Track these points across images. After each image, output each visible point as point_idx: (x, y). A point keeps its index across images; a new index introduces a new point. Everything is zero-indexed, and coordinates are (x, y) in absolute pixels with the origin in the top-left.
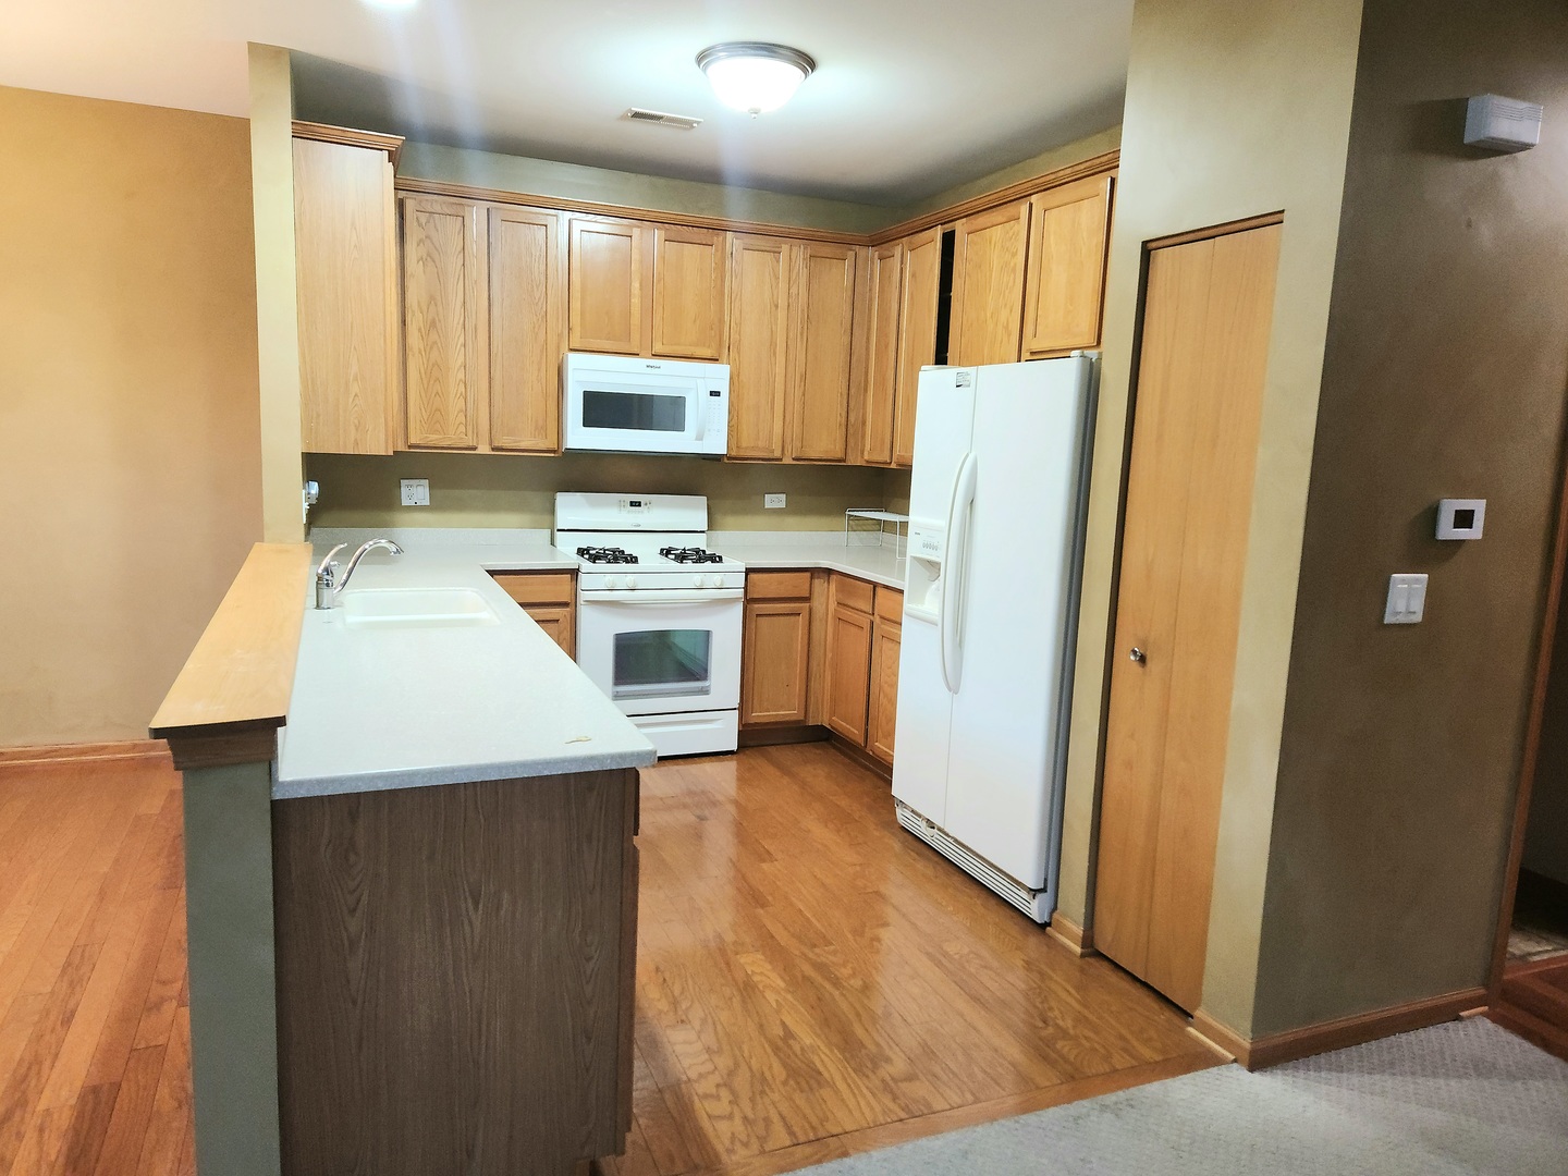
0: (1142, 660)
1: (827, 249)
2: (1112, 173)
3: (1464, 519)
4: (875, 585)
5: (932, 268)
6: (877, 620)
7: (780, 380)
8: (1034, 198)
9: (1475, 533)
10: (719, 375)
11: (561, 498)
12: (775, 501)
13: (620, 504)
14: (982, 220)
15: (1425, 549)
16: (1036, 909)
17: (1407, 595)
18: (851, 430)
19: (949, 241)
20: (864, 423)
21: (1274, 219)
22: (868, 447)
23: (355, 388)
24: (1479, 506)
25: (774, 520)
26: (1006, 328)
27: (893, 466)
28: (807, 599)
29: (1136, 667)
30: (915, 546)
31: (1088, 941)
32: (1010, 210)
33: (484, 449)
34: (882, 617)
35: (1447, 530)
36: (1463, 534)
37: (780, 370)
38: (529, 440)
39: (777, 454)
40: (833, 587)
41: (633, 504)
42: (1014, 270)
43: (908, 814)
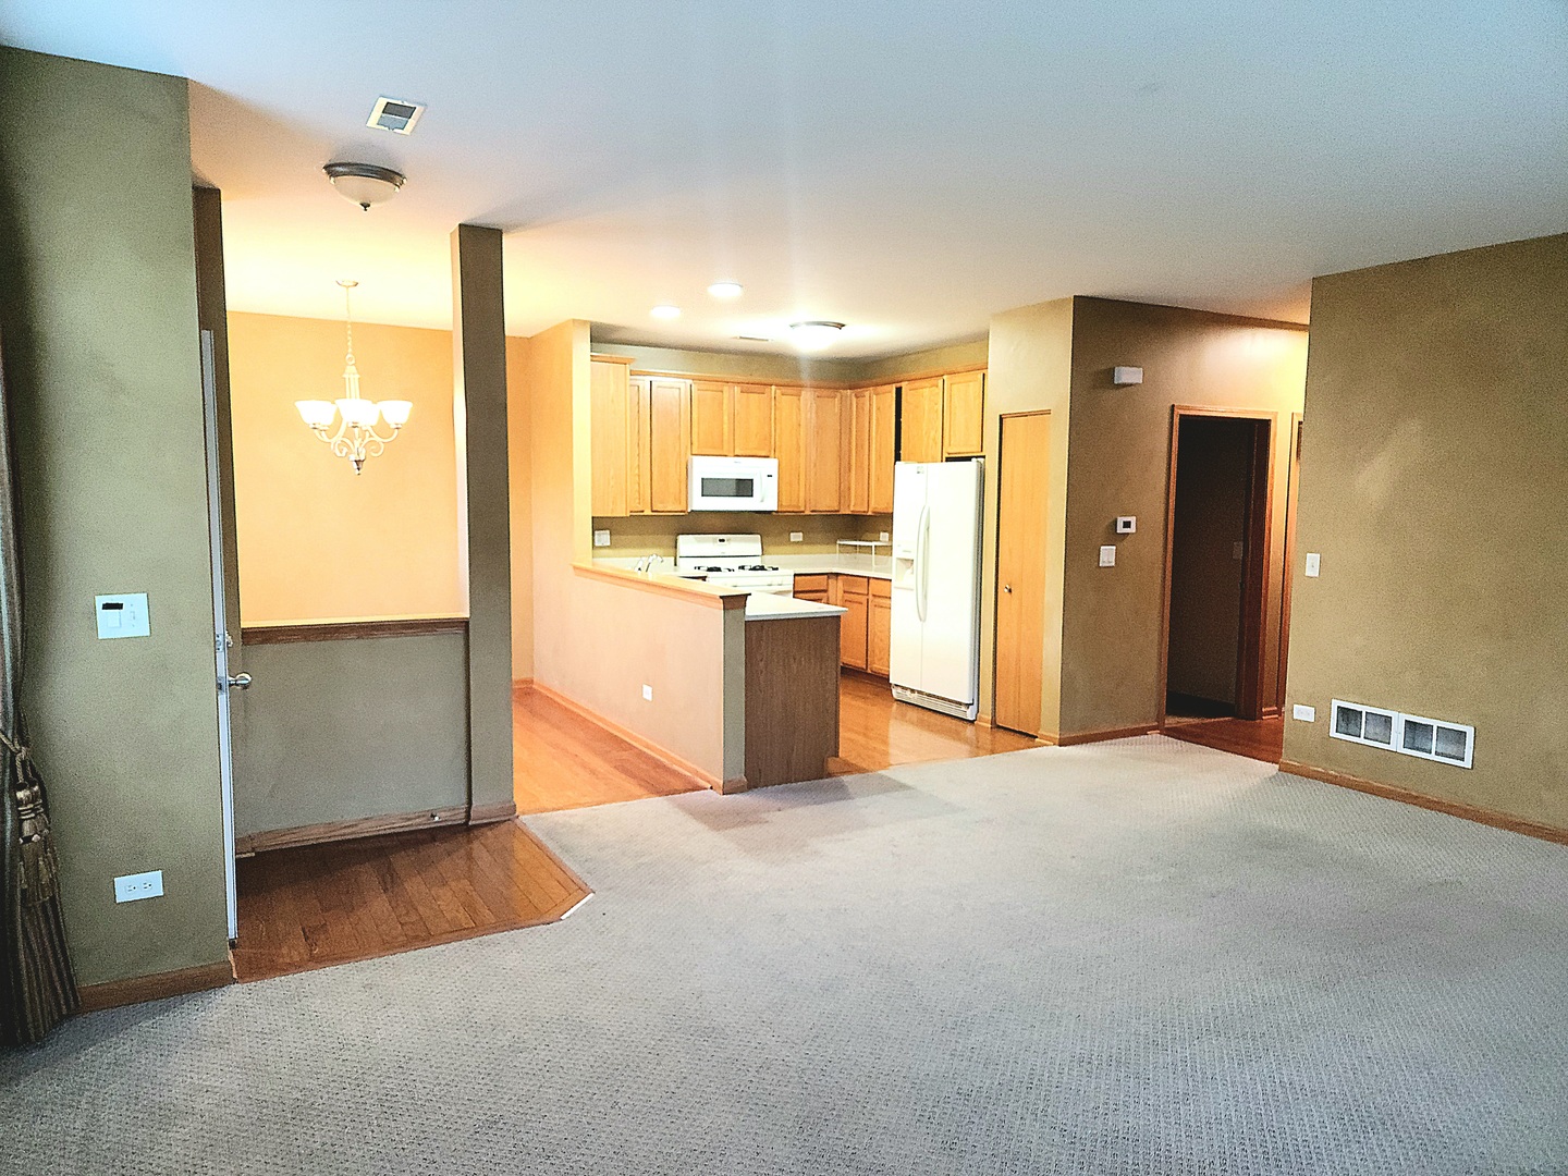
0: (1010, 591)
1: (826, 392)
2: (984, 371)
3: (1127, 525)
4: (869, 578)
5: (890, 406)
6: (871, 597)
7: (802, 466)
8: (945, 377)
9: (1132, 529)
10: (771, 465)
11: (681, 538)
12: (796, 537)
13: (714, 540)
14: (917, 384)
15: (1113, 537)
16: (970, 714)
17: (1108, 555)
18: (843, 493)
19: (899, 391)
20: (849, 489)
21: (1048, 412)
22: (852, 504)
23: (612, 483)
24: (1133, 520)
25: (796, 548)
26: (934, 440)
27: (870, 513)
28: (825, 591)
29: (1008, 594)
30: (897, 552)
31: (993, 722)
32: (933, 381)
33: (648, 512)
34: (874, 595)
35: (1121, 529)
36: (1127, 530)
37: (802, 460)
38: (671, 506)
39: (802, 509)
40: (840, 584)
41: (721, 541)
42: (937, 411)
43: (900, 690)
